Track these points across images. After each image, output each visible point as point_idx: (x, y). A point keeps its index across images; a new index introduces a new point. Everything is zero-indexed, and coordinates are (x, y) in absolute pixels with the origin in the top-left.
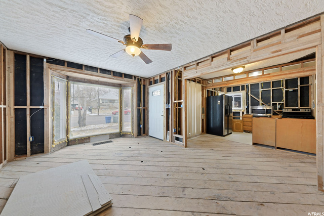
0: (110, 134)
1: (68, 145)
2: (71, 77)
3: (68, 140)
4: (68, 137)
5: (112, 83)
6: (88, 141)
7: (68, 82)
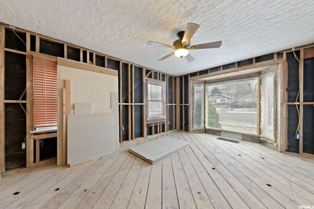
0: (243, 135)
1: (205, 133)
2: (207, 81)
3: (205, 128)
4: (205, 127)
5: (246, 75)
6: (219, 134)
7: (205, 86)
